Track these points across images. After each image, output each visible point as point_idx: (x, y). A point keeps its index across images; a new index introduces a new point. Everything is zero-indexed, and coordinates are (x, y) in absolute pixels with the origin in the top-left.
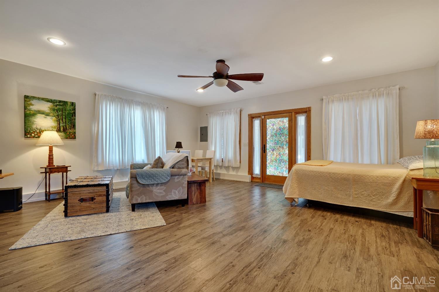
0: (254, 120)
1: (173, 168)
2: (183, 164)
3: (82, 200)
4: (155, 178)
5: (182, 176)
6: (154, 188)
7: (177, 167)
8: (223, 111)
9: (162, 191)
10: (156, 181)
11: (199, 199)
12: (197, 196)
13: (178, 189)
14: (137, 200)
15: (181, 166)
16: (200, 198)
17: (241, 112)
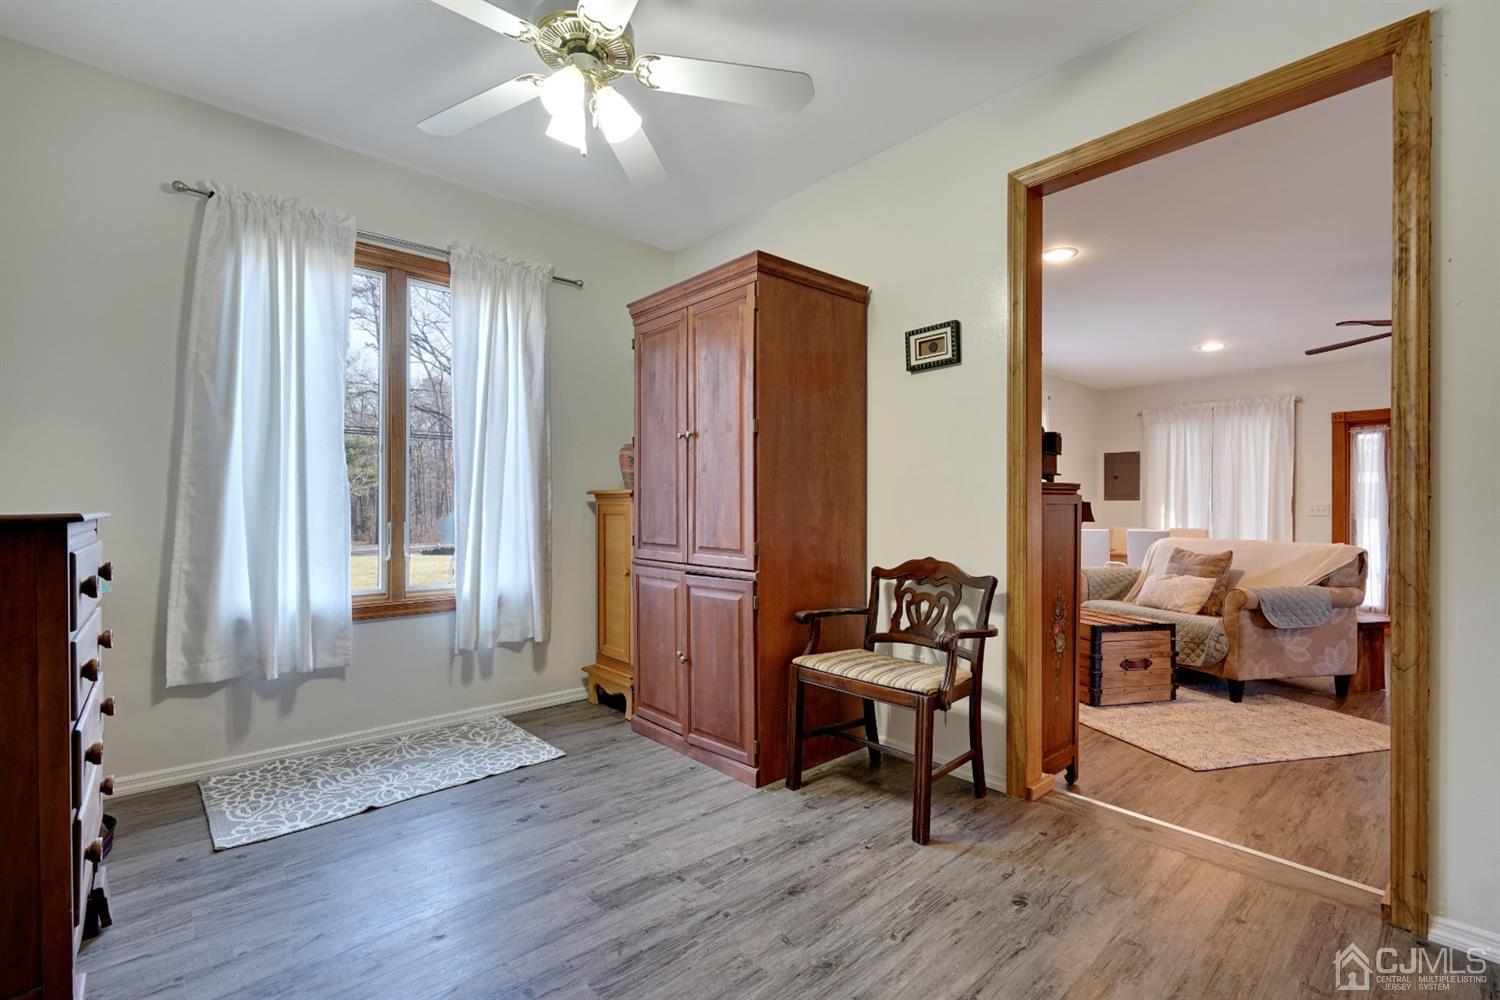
0: (1353, 431)
1: (1321, 584)
2: (1351, 575)
3: (1128, 665)
4: (1300, 612)
5: (1347, 609)
6: (1287, 639)
7: (1337, 583)
8: (1215, 404)
9: (1302, 649)
10: (1301, 620)
11: (1369, 678)
12: (1364, 668)
13: (1339, 645)
14: (1252, 670)
15: (1345, 581)
16: (1372, 675)
17: (1299, 405)
